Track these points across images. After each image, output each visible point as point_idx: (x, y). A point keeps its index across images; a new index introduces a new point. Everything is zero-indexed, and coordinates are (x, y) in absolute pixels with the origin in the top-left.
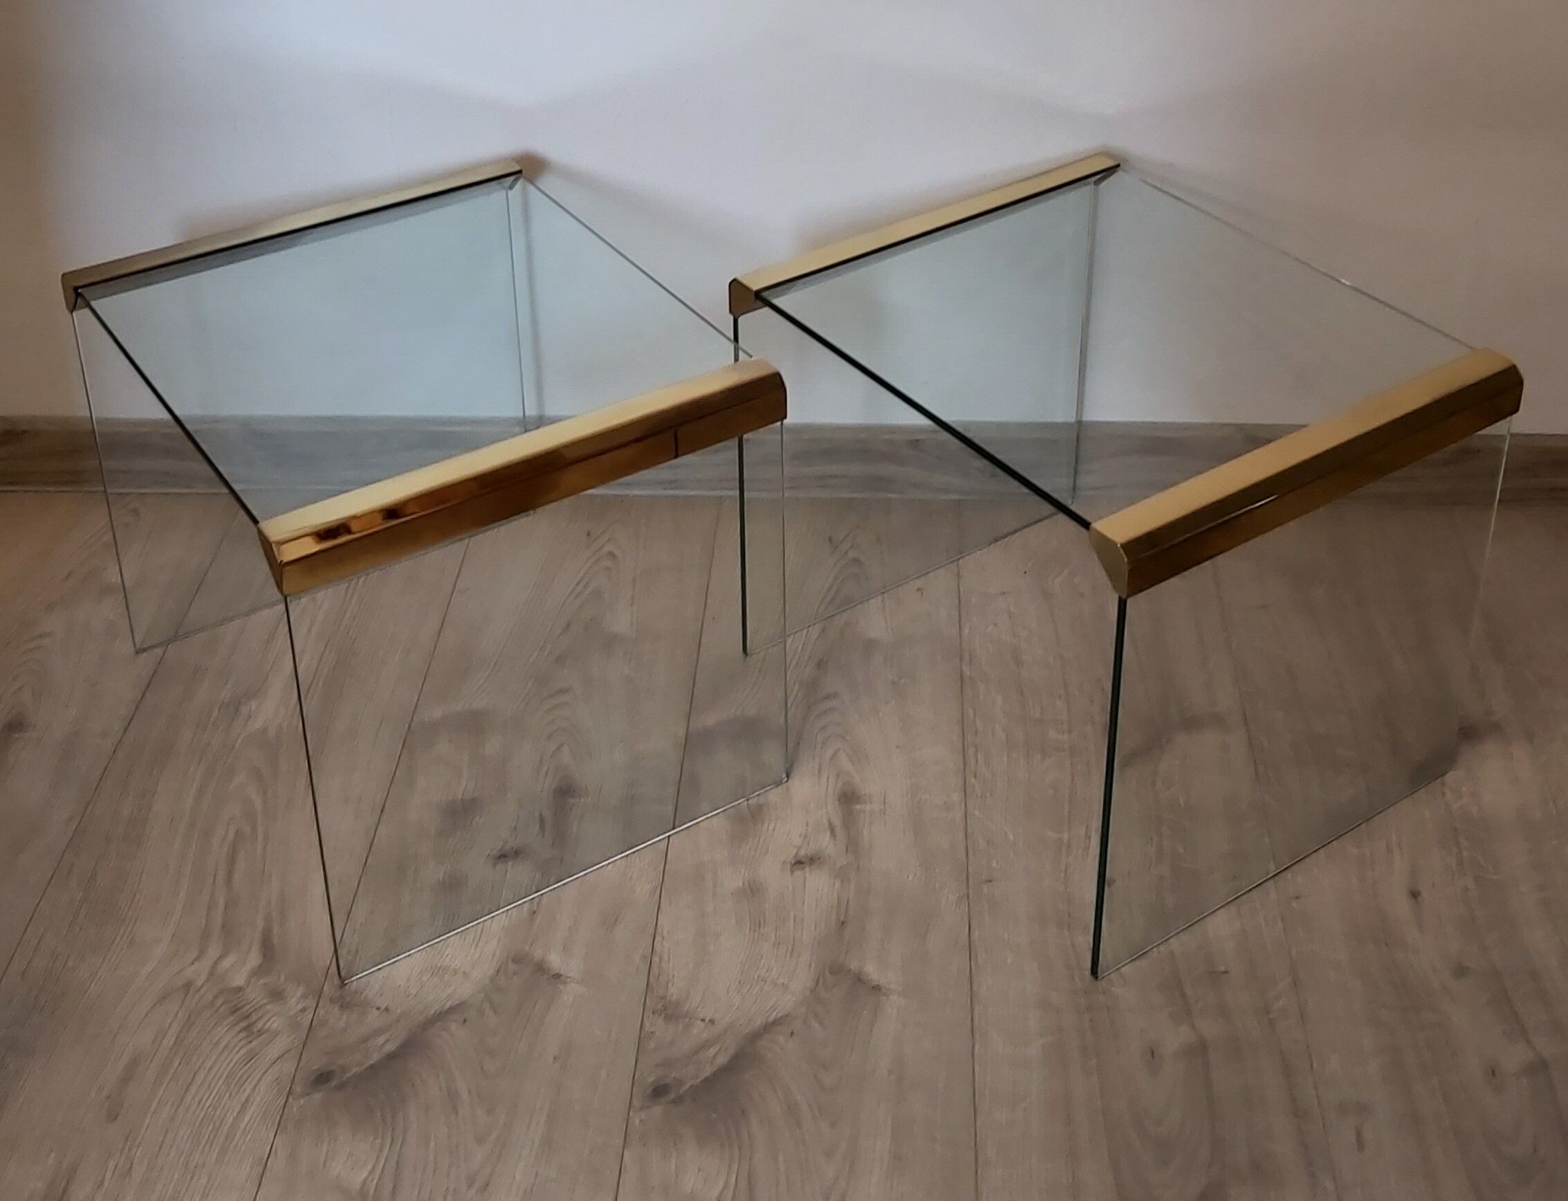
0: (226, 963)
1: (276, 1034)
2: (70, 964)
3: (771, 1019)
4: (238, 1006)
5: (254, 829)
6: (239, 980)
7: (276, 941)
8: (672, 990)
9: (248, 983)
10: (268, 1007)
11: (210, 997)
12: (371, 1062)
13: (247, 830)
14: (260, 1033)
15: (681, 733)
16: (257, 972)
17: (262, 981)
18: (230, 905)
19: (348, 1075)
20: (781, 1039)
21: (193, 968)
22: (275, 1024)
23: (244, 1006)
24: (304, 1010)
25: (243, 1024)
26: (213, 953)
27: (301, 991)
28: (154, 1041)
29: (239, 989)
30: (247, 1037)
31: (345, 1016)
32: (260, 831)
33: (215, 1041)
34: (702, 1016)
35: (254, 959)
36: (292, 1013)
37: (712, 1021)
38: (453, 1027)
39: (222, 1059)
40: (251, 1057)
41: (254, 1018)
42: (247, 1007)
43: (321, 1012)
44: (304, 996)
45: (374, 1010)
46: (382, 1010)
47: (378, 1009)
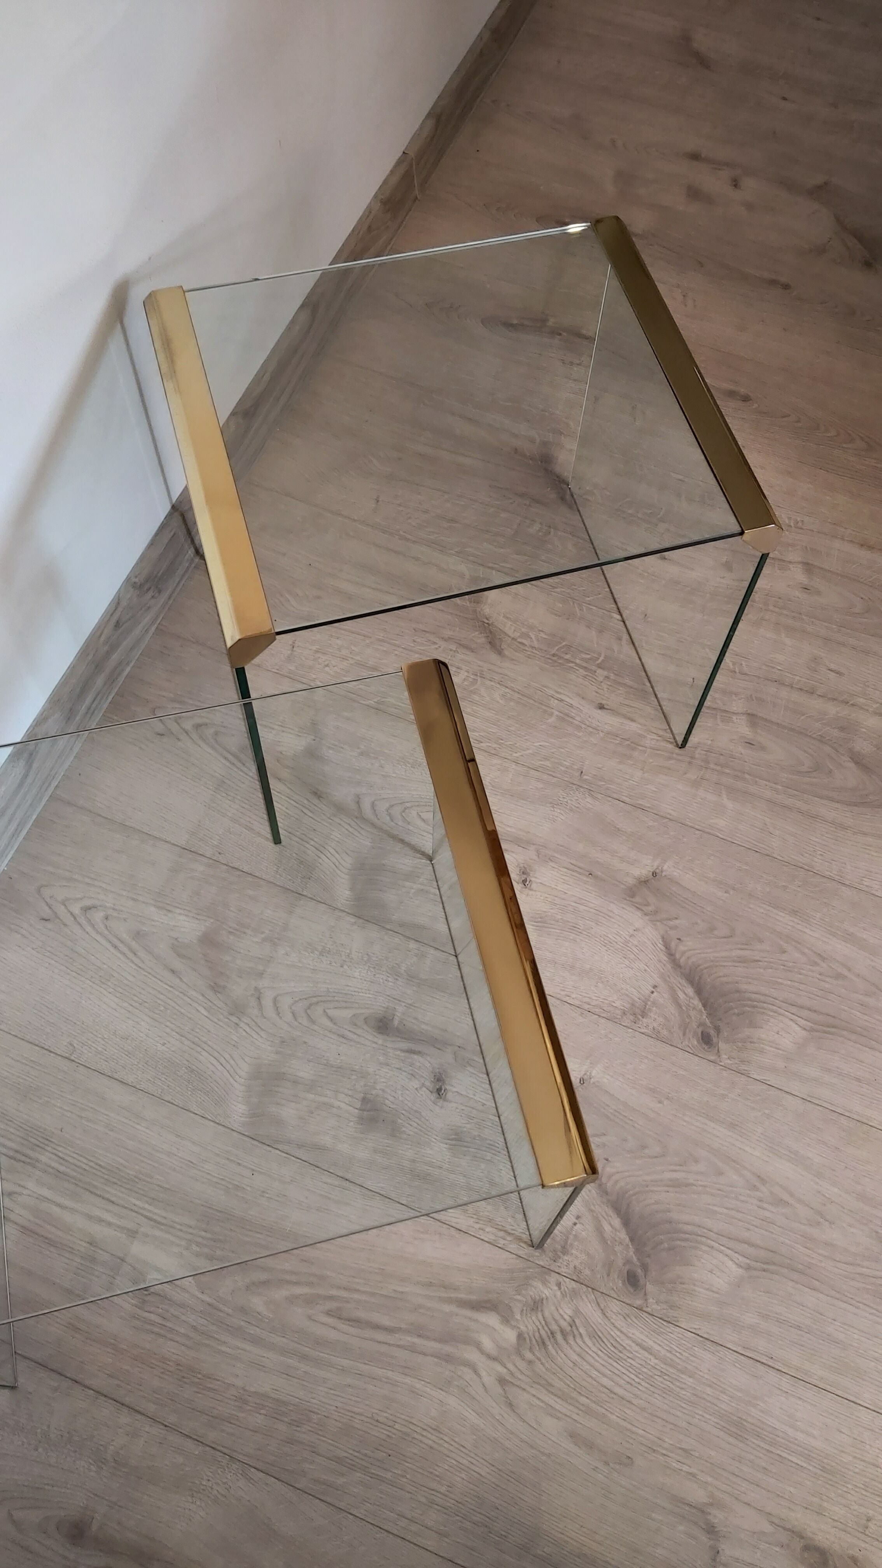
0: (487, 1343)
1: (577, 1311)
2: (443, 1489)
3: (663, 948)
4: (539, 1340)
5: (331, 1298)
6: (510, 1336)
7: (473, 1297)
8: (618, 1004)
9: (513, 1327)
10: (547, 1314)
11: (522, 1365)
12: (627, 1239)
13: (332, 1305)
14: (572, 1324)
15: (352, 920)
16: (506, 1320)
17: (518, 1317)
18: (419, 1331)
19: (635, 1259)
20: (682, 948)
21: (483, 1373)
22: (567, 1311)
23: (541, 1336)
24: (559, 1285)
25: (559, 1337)
26: (471, 1355)
27: (539, 1285)
28: (558, 1418)
29: (520, 1336)
30: (574, 1337)
31: (574, 1252)
32: (334, 1292)
33: (571, 1365)
34: (648, 992)
35: (492, 1320)
36: (559, 1293)
37: (655, 987)
39: (591, 1361)
40: (595, 1336)
41: (554, 1327)
42: (543, 1332)
43: (563, 1270)
44: (545, 1283)
45: (576, 1228)
46: (575, 1221)
47: (575, 1224)
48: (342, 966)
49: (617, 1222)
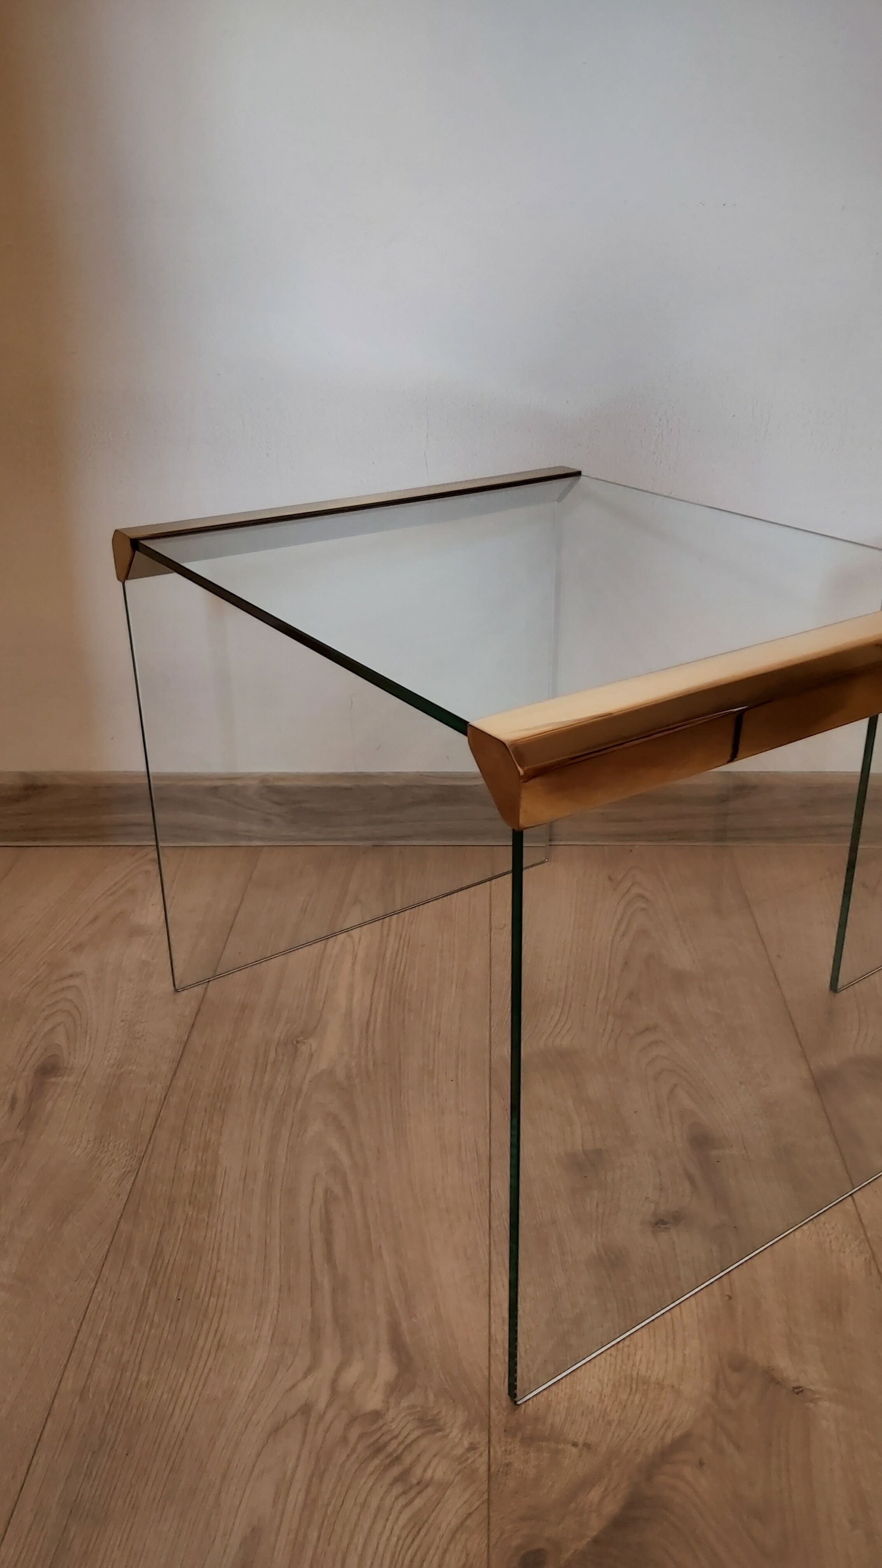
0: (351, 1375)
1: (443, 1487)
2: (143, 1378)
4: (382, 1441)
5: (346, 1189)
6: (374, 1401)
7: (407, 1339)
9: (386, 1402)
10: (423, 1443)
11: (338, 1428)
12: (594, 1534)
13: (338, 1190)
14: (423, 1485)
16: (395, 1389)
17: (404, 1403)
18: (340, 1286)
19: (567, 1555)
21: (310, 1380)
22: (440, 1470)
23: (386, 1444)
24: (472, 1448)
25: (396, 1471)
26: (330, 1359)
27: (461, 1417)
28: (275, 1502)
29: (377, 1415)
30: (404, 1493)
31: (532, 1455)
32: (354, 1189)
33: (361, 1499)
35: (387, 1370)
36: (459, 1451)
38: (688, 1472)
39: (378, 1528)
40: (417, 1524)
41: (408, 1460)
42: (394, 1444)
43: (498, 1450)
44: (467, 1426)
45: (569, 1447)
46: (581, 1446)
47: (575, 1445)
48: (741, 1083)
49: (611, 1508)
